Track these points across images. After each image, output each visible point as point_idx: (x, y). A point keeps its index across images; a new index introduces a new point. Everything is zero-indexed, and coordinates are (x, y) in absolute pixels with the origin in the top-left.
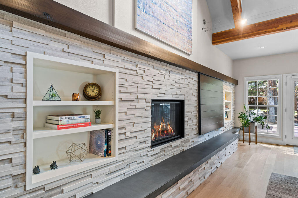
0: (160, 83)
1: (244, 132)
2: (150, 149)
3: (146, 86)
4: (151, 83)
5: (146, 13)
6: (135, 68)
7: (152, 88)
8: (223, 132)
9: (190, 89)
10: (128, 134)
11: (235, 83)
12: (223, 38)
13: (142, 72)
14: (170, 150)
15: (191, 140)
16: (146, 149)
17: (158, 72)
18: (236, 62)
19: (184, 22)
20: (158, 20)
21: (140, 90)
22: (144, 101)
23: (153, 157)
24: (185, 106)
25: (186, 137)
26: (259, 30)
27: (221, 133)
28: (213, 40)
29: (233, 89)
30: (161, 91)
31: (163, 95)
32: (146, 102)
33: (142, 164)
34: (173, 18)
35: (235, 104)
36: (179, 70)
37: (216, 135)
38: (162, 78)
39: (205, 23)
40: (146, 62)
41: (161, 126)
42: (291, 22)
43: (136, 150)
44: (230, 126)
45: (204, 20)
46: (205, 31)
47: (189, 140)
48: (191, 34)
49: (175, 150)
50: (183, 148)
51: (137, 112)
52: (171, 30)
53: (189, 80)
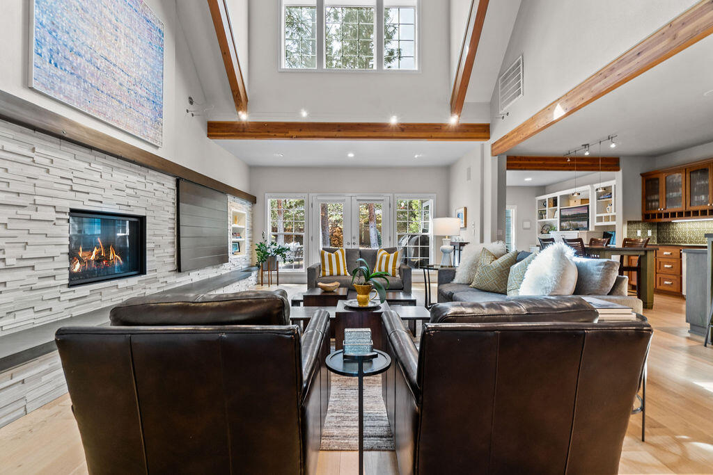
0: (88, 183)
1: (263, 271)
2: (66, 289)
3: (56, 185)
4: (69, 182)
5: (56, 66)
6: (31, 154)
7: (72, 190)
8: (229, 271)
9: (158, 200)
10: (10, 262)
11: (252, 199)
12: (224, 132)
13: (47, 162)
14: (114, 293)
15: (161, 280)
16: (58, 289)
17: (87, 165)
18: (253, 169)
19: (145, 94)
20: (85, 81)
21: (39, 190)
22: (53, 209)
23: (74, 303)
24: (147, 225)
25: (149, 275)
26: (269, 132)
27: (224, 272)
28: (208, 131)
29: (250, 209)
30: (91, 197)
31: (99, 204)
32: (57, 212)
33: (48, 313)
34: (121, 84)
35: (252, 230)
36: (135, 168)
37: (216, 275)
38: (97, 177)
39: (191, 103)
40: (58, 147)
41: (94, 252)
42: (301, 130)
43: (31, 289)
44: (243, 263)
45: (190, 98)
46: (193, 115)
47: (155, 279)
48: (161, 115)
49: (124, 293)
50: (143, 291)
51: (33, 227)
52: (116, 103)
53: (156, 186)
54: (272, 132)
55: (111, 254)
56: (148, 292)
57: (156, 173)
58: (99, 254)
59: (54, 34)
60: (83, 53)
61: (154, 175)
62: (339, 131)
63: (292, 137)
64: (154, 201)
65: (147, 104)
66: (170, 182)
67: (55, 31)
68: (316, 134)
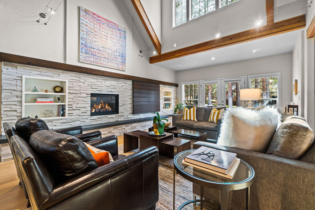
0: (97, 85)
2: (90, 116)
3: (87, 87)
4: (91, 86)
5: (87, 54)
6: (79, 79)
7: (92, 88)
9: (124, 89)
10: (73, 108)
11: (176, 85)
13: (84, 81)
14: (106, 119)
15: (125, 116)
16: (87, 116)
17: (96, 80)
19: (118, 54)
20: (96, 56)
21: (81, 89)
22: (85, 94)
23: (92, 121)
24: (119, 97)
25: (120, 114)
26: (168, 57)
28: (150, 61)
29: (176, 90)
30: (98, 89)
31: (101, 92)
32: (87, 95)
33: (84, 122)
34: (109, 53)
36: (114, 79)
38: (100, 83)
40: (87, 76)
41: (100, 106)
43: (79, 116)
45: (140, 51)
46: (142, 57)
47: (123, 116)
48: (125, 60)
49: (110, 119)
50: (118, 119)
51: (80, 99)
52: (106, 60)
53: (123, 84)
54: (170, 56)
55: (106, 106)
56: (120, 120)
57: (123, 80)
58: (102, 106)
59: (86, 45)
60: (95, 48)
61: (122, 81)
62: (196, 49)
63: (177, 57)
64: (122, 89)
65: (119, 58)
66: (130, 82)
67: (86, 44)
68: (186, 53)
